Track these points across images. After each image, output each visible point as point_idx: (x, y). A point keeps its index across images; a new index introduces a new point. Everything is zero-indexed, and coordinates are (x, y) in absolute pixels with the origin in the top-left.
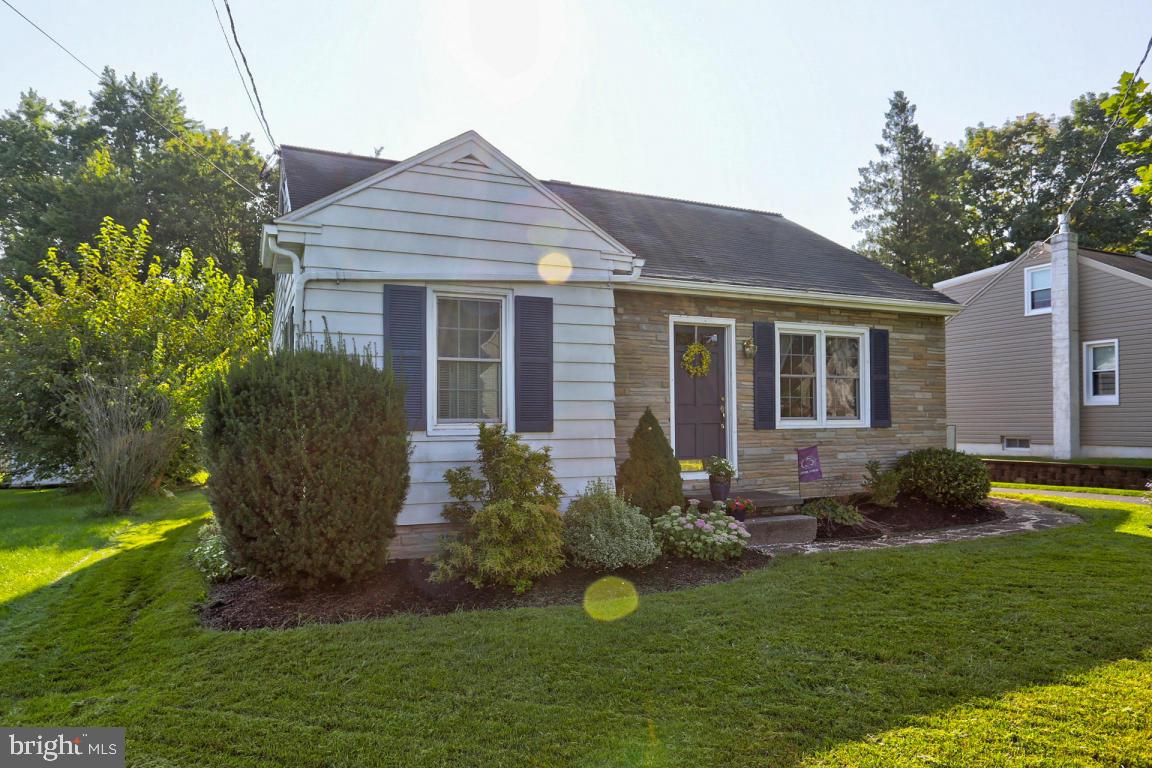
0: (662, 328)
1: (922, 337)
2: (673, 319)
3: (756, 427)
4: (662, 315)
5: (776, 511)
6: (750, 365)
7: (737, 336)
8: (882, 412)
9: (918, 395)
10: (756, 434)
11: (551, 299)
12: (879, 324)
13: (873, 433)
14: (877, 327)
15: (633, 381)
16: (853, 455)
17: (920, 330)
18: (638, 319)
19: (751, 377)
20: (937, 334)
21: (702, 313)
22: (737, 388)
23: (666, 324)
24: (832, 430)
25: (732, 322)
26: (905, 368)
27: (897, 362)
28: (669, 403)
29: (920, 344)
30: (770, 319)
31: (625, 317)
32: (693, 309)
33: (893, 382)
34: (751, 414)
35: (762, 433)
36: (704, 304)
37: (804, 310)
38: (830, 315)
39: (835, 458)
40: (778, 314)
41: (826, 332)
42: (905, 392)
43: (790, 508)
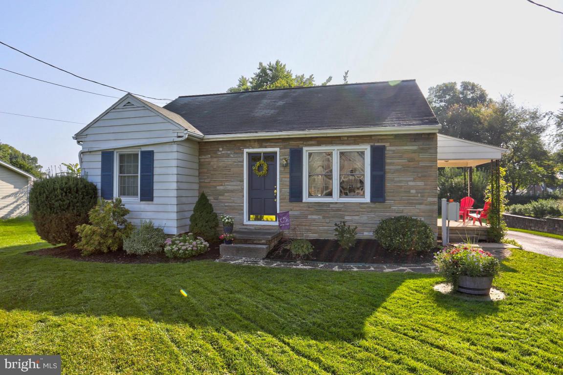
0: (240, 155)
1: (415, 148)
2: (246, 151)
3: (291, 201)
4: (240, 150)
5: (255, 242)
6: (288, 170)
7: (280, 156)
8: (378, 194)
9: (411, 183)
10: (291, 204)
11: (153, 151)
12: (378, 142)
13: (373, 205)
14: (377, 144)
15: (227, 179)
16: (356, 218)
17: (414, 143)
18: (229, 152)
19: (288, 176)
20: (429, 145)
21: (261, 147)
22: (280, 181)
23: (243, 153)
24: (341, 203)
25: (277, 150)
26: (400, 167)
27: (391, 164)
28: (243, 189)
29: (414, 152)
30: (300, 146)
31: (223, 152)
32: (256, 145)
33: (388, 176)
34: (288, 194)
35: (295, 204)
36: (262, 142)
37: (323, 139)
38: (341, 140)
39: (344, 219)
40: (305, 143)
41: (338, 150)
42: (400, 181)
43: (263, 241)
